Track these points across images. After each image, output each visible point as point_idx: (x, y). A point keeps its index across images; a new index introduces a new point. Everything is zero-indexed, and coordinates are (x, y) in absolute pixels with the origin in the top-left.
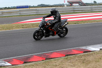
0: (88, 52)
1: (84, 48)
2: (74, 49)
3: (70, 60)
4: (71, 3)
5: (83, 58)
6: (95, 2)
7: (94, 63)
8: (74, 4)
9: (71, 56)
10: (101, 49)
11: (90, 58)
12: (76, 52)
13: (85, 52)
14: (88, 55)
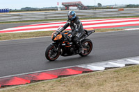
4: (67, 6)
5: (82, 80)
7: (97, 86)
8: (71, 8)
10: (106, 69)
11: (92, 80)
13: (84, 72)
14: (88, 76)
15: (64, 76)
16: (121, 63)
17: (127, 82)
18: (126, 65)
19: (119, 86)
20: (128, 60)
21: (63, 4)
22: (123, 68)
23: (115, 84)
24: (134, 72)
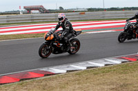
0: (50, 75)
1: (44, 69)
2: (31, 72)
3: (26, 85)
4: (29, 10)
5: (44, 83)
6: (61, 8)
7: (58, 89)
8: (33, 11)
9: (27, 81)
10: (68, 71)
11: (53, 83)
12: (34, 75)
13: (46, 75)
14: (50, 79)
15: (26, 79)
16: (83, 66)
17: (88, 84)
18: (88, 68)
19: (81, 88)
20: (90, 62)
21: (25, 8)
22: (85, 71)
23: (77, 86)
24: (95, 74)
